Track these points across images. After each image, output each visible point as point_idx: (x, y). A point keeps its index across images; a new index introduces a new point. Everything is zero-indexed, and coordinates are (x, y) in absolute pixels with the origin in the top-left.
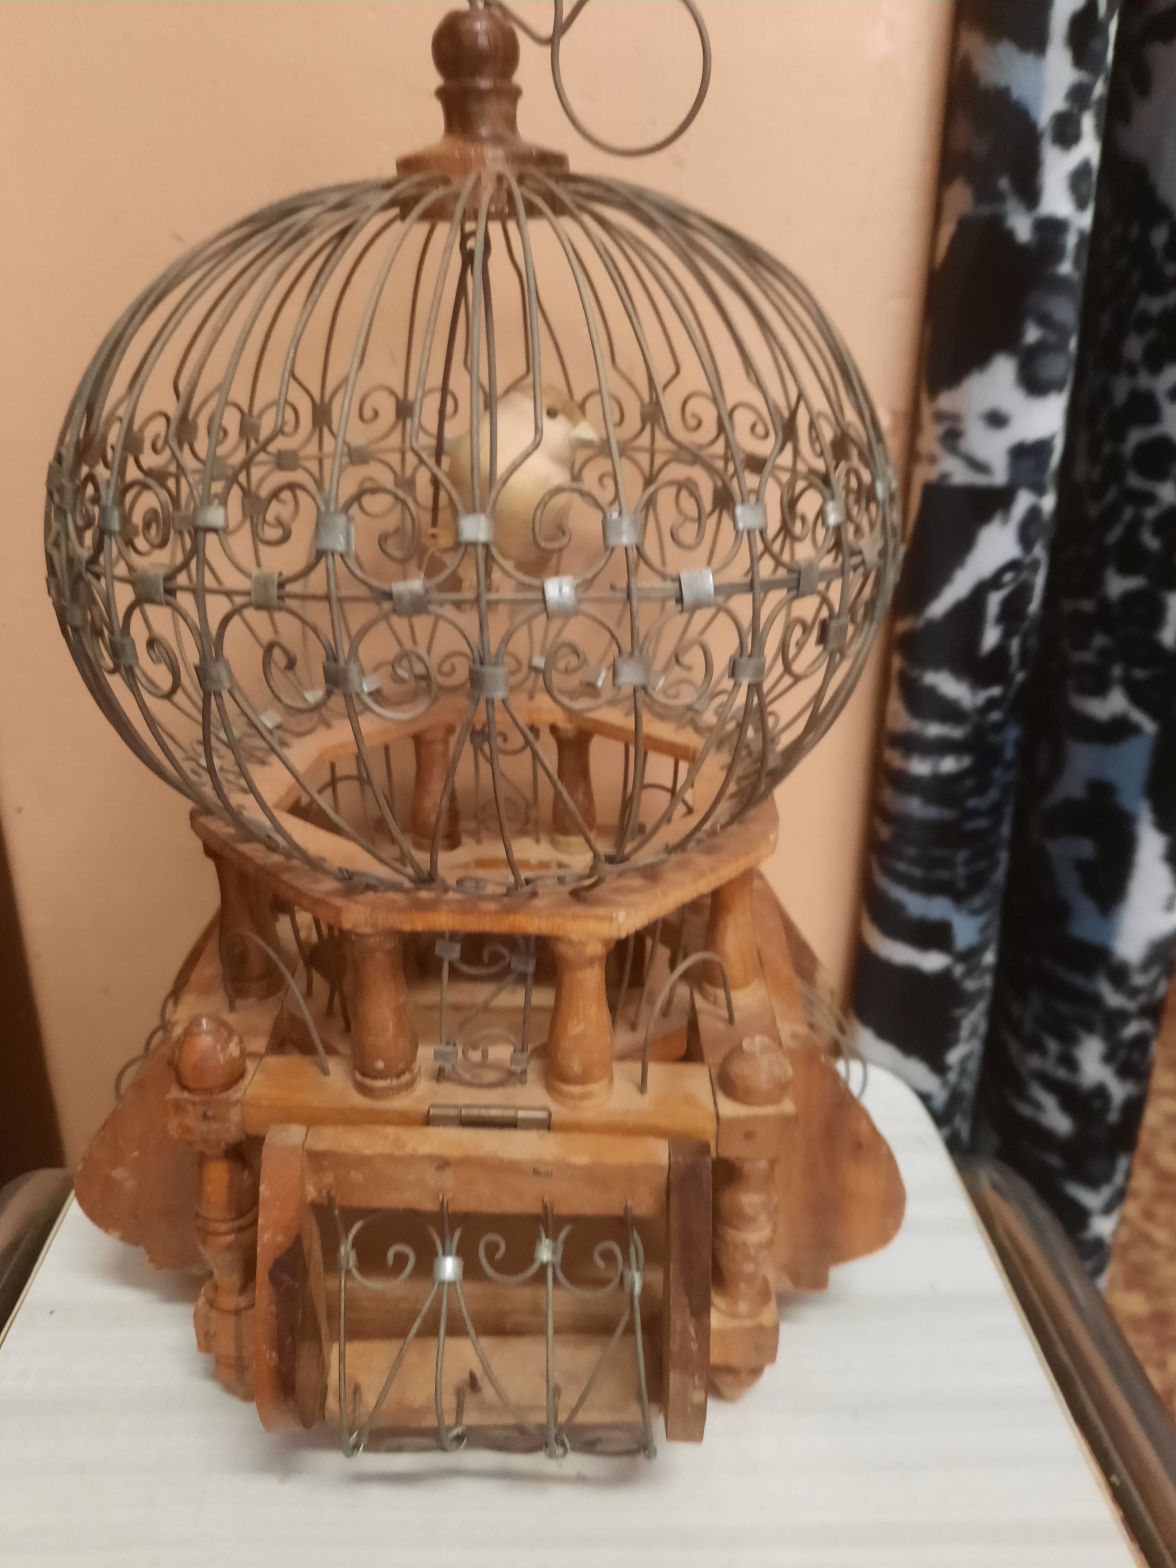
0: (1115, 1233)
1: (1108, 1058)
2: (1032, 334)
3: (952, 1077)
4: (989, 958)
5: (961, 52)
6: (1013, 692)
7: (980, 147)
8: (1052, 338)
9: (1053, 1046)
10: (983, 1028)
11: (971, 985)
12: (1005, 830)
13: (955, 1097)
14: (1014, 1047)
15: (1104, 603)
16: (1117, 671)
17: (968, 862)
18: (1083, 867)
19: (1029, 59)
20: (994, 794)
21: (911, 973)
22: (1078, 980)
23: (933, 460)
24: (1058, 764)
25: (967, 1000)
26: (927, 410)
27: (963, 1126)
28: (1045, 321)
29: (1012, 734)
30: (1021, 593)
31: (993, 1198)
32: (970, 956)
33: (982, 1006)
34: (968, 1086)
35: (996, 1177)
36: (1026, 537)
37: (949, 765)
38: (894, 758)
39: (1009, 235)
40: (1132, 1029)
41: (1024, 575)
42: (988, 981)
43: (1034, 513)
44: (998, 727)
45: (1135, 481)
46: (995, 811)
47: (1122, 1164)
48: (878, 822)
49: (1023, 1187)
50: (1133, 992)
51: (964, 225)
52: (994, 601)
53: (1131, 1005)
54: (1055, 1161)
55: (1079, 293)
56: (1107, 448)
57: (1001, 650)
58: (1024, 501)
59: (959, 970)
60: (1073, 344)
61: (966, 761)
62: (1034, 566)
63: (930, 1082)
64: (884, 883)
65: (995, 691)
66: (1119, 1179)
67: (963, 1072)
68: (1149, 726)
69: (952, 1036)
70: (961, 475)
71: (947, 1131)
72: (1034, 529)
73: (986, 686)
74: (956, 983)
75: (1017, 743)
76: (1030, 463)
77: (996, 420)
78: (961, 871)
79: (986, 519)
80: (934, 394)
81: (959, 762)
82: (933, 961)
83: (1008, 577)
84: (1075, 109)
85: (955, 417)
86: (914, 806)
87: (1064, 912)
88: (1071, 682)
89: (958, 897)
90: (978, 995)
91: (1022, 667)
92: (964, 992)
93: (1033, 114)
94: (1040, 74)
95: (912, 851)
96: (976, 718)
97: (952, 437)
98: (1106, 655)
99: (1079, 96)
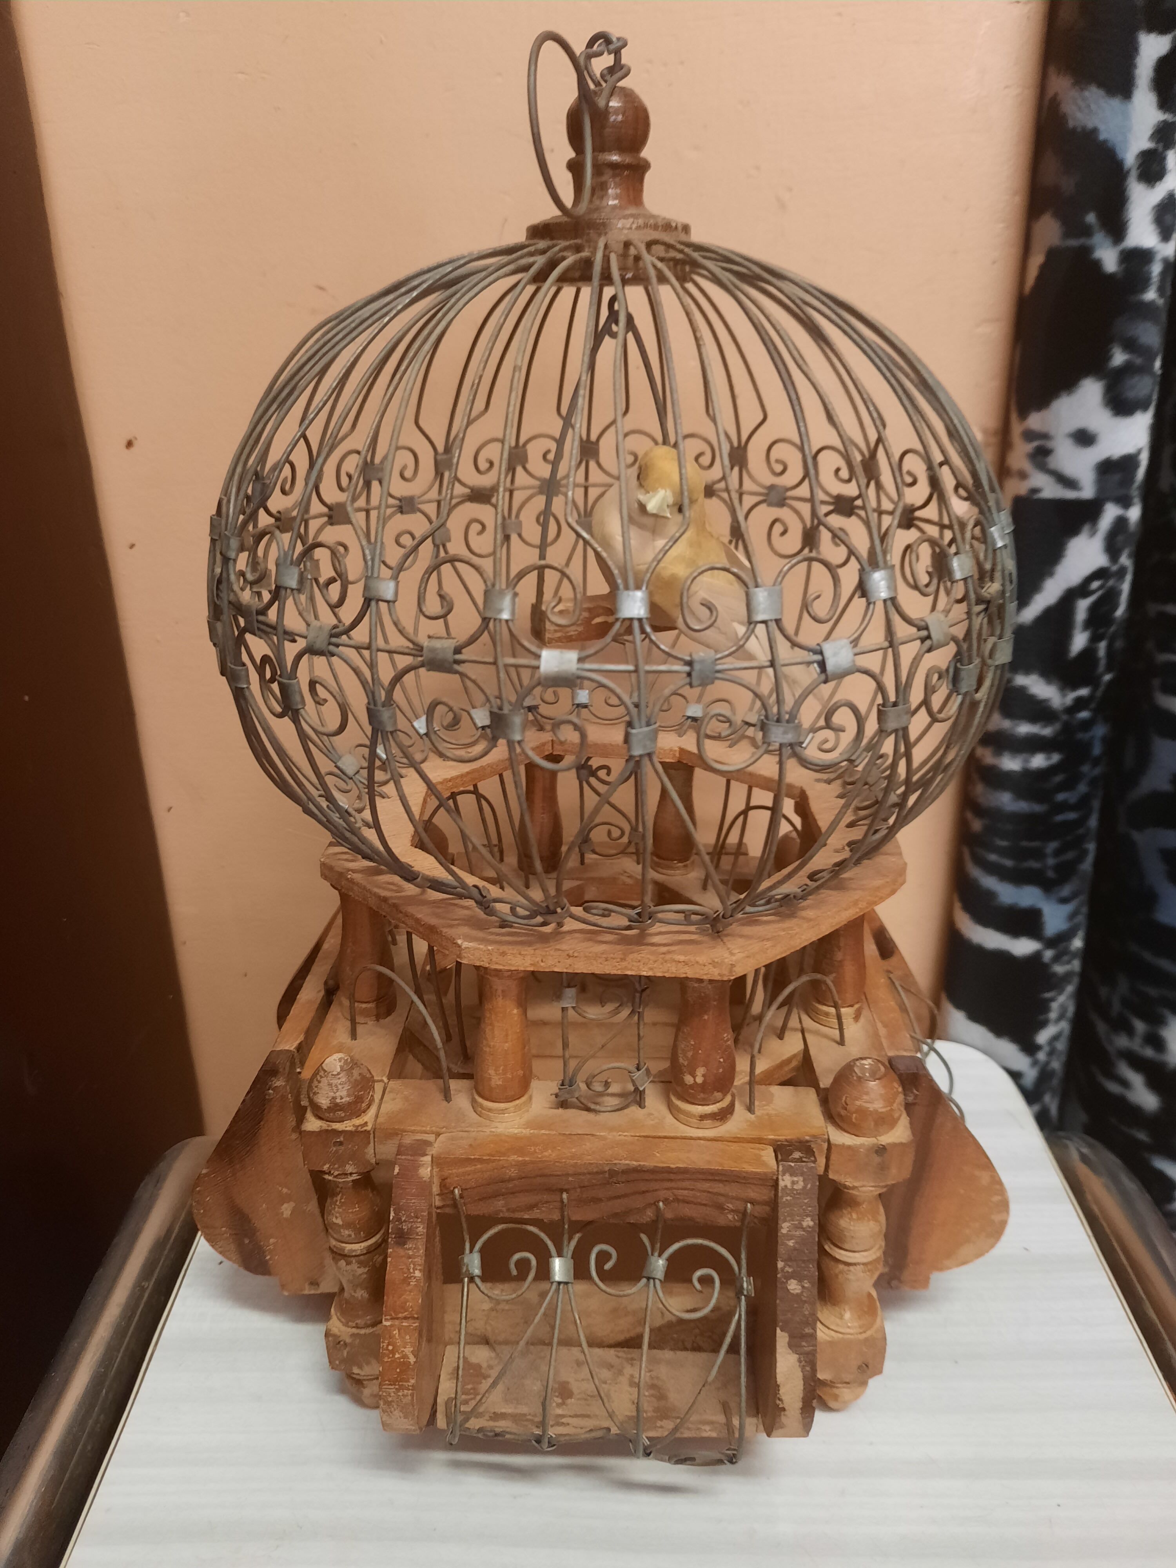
2: (1119, 358)
3: (1041, 1056)
4: (1077, 943)
5: (1050, 93)
6: (1099, 693)
7: (1068, 184)
8: (1139, 361)
9: (1140, 1026)
10: (1071, 1010)
11: (1059, 969)
12: (1093, 822)
13: (1045, 1075)
14: (1101, 1028)
17: (1057, 853)
18: (1167, 855)
19: (1115, 103)
20: (1082, 788)
21: (1002, 957)
22: (1164, 964)
23: (1023, 475)
24: (1144, 758)
25: (1056, 983)
26: (1017, 429)
27: (1052, 1103)
28: (1130, 345)
29: (1100, 731)
30: (1109, 598)
31: (1083, 1170)
32: (1058, 941)
33: (1070, 989)
34: (1056, 1065)
35: (1085, 1150)
36: (1112, 548)
37: (1039, 761)
39: (1097, 265)
41: (1111, 583)
42: (1076, 965)
43: (1120, 523)
44: (1086, 725)
46: (1083, 804)
48: (969, 815)
49: (1112, 1159)
51: (1052, 254)
54: (1142, 1136)
55: (1164, 317)
57: (1088, 653)
58: (1111, 513)
59: (1048, 954)
60: (1158, 364)
61: (1056, 758)
62: (1122, 572)
63: (1021, 1061)
64: (975, 872)
65: (1084, 692)
67: (1052, 1053)
69: (1042, 1017)
70: (1050, 490)
71: (1037, 1107)
72: (1120, 538)
73: (1075, 687)
74: (1046, 967)
75: (1105, 740)
76: (1117, 477)
77: (1084, 438)
78: (1051, 861)
79: (1074, 531)
80: (1023, 414)
81: (1048, 758)
82: (1023, 947)
83: (1095, 585)
84: (1160, 147)
85: (1045, 436)
86: (1006, 801)
87: (1150, 899)
88: (1156, 682)
89: (1048, 886)
90: (1066, 978)
91: (1109, 669)
92: (1055, 975)
93: (1120, 154)
94: (1126, 116)
95: (1004, 843)
96: (1065, 717)
97: (1041, 455)
99: (1164, 134)
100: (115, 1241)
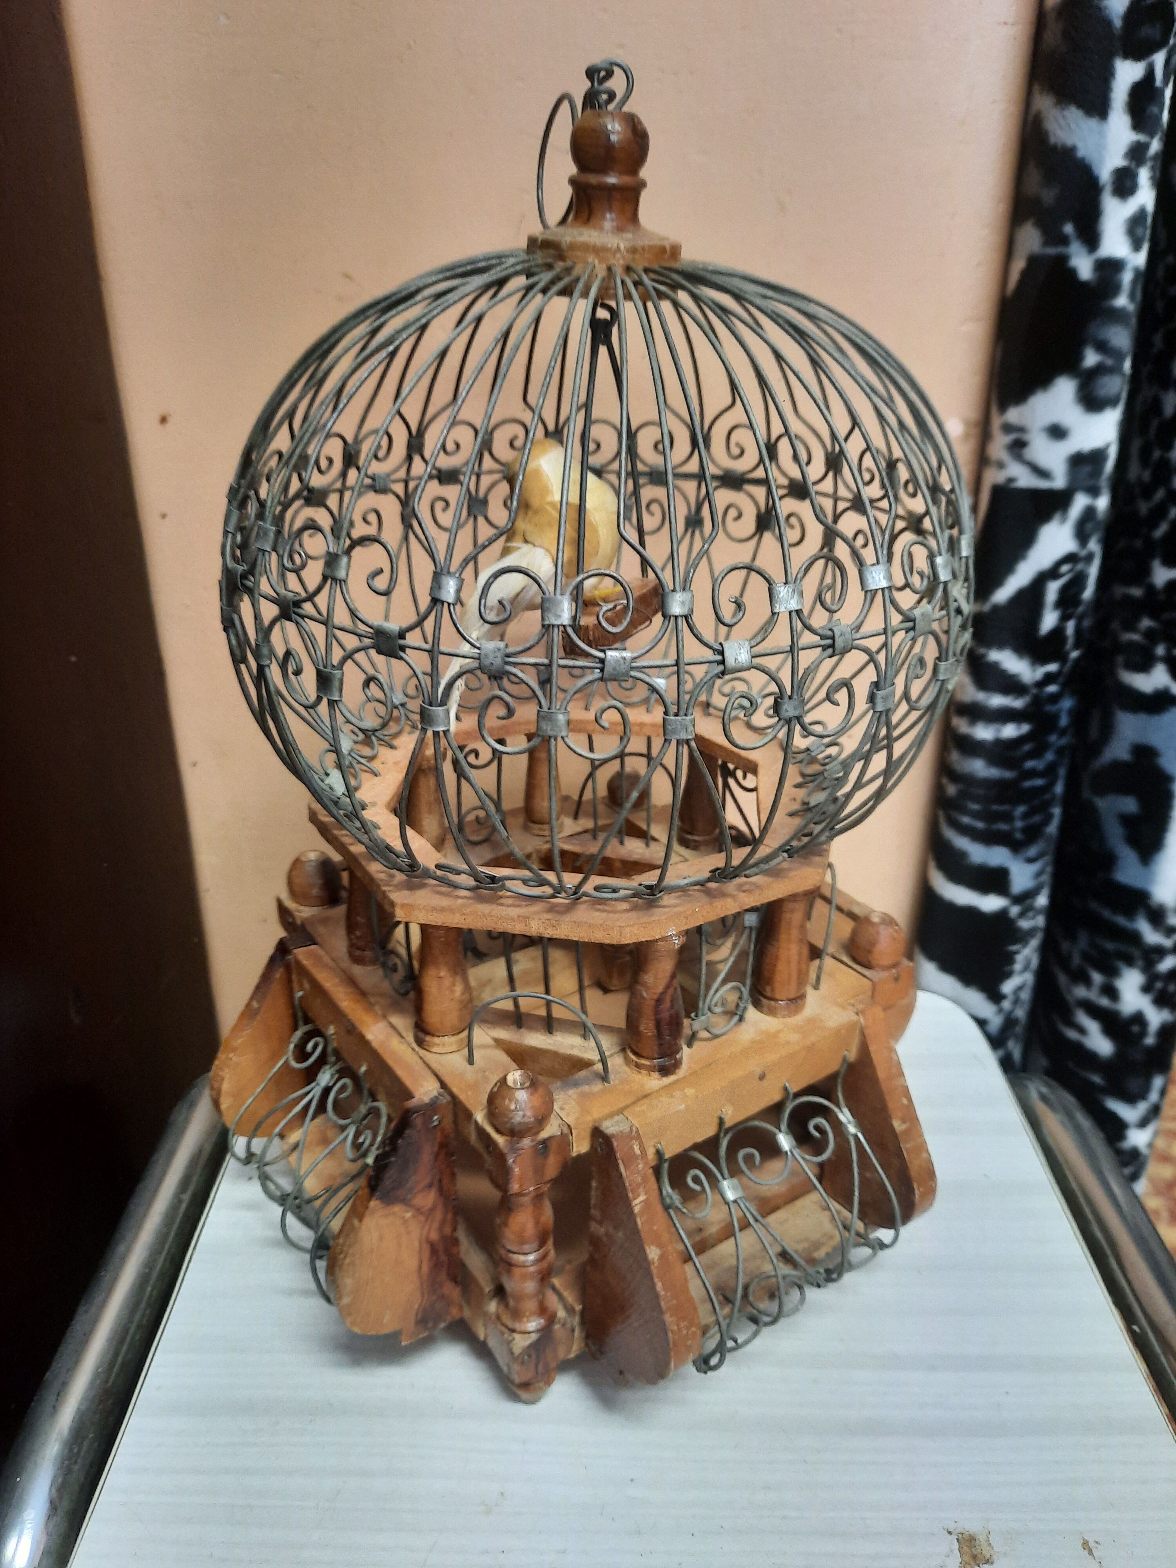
0: (1150, 1145)
1: (1146, 989)
2: (1091, 358)
3: (1006, 1004)
4: (1042, 900)
5: (1034, 110)
6: (1068, 667)
7: (1049, 196)
8: (1109, 362)
9: (1097, 978)
10: (1035, 962)
11: (1025, 924)
12: (1059, 788)
13: (1009, 1023)
14: (1062, 979)
15: (1151, 589)
16: (1160, 650)
17: (1025, 816)
18: (1126, 820)
19: (1092, 123)
20: (1050, 756)
21: (972, 912)
22: (1121, 920)
23: (1001, 465)
24: (1107, 730)
25: (1022, 937)
26: (997, 422)
27: (1015, 1049)
28: (1102, 347)
29: (1067, 704)
30: (1077, 582)
31: (1041, 1108)
32: (1024, 899)
33: (1034, 943)
34: (1021, 1013)
35: (1044, 1090)
36: (1081, 534)
37: (1010, 731)
38: (962, 725)
39: (1072, 273)
40: (1168, 963)
41: (1080, 566)
42: (1040, 921)
43: (1089, 513)
44: (1054, 698)
46: (1050, 771)
47: (1158, 1082)
48: (945, 781)
49: (1070, 1099)
50: (1169, 931)
51: (1033, 261)
52: (1053, 589)
53: (1167, 943)
54: (1097, 1079)
55: (1134, 321)
56: (1157, 454)
57: (1058, 632)
58: (1080, 502)
59: (1015, 910)
60: (1127, 365)
61: (1025, 728)
62: (1090, 558)
63: (987, 1010)
64: (948, 833)
65: (1053, 667)
66: (1154, 1096)
67: (1016, 1001)
69: (1007, 969)
70: (1025, 480)
71: (1001, 1052)
72: (1089, 526)
73: (1044, 663)
74: (1012, 922)
75: (1071, 712)
76: (1087, 469)
77: (1057, 432)
78: (1019, 824)
79: (1046, 518)
80: (1003, 407)
81: (1019, 729)
82: (991, 903)
83: (1065, 568)
84: (1133, 165)
85: (1021, 429)
86: (979, 767)
87: (1109, 860)
88: (1120, 659)
89: (1016, 846)
90: (1031, 933)
91: (1076, 646)
92: (1018, 930)
93: (1096, 170)
94: (1102, 135)
95: (975, 807)
96: (1034, 691)
97: (1018, 447)
98: (1151, 636)
99: (1137, 153)
100: (154, 1158)
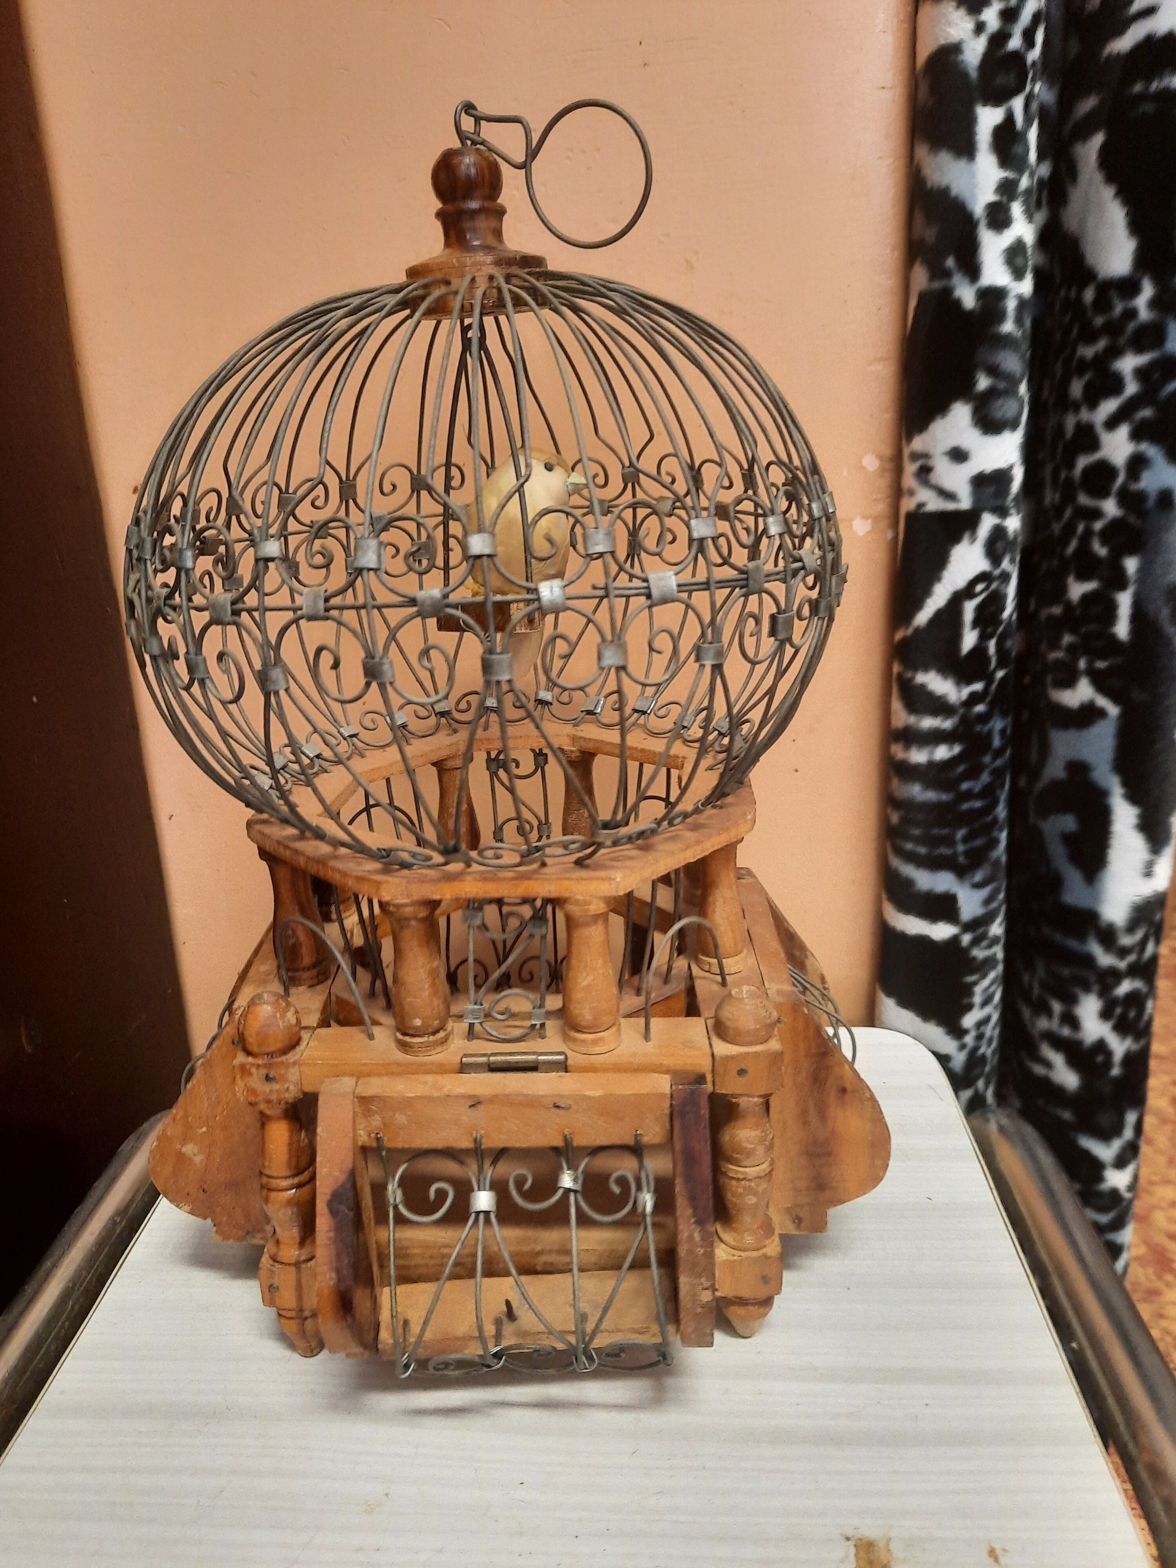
0: (1131, 1188)
1: (1105, 1014)
2: (983, 383)
3: (969, 1039)
4: (997, 929)
5: (914, 162)
6: (993, 689)
7: (931, 235)
9: (1057, 1007)
10: (998, 994)
11: (979, 953)
12: (1001, 811)
13: (974, 1061)
14: (1026, 1013)
15: (1068, 606)
16: (1082, 664)
17: (966, 840)
18: (1068, 839)
19: (962, 164)
20: (985, 778)
21: (923, 941)
23: (911, 493)
24: (1045, 750)
25: (978, 968)
26: (906, 452)
27: (987, 1086)
28: (993, 371)
29: (997, 724)
30: (995, 601)
32: (976, 926)
33: (994, 974)
34: (987, 1050)
35: (1004, 1121)
36: (993, 553)
37: (942, 752)
38: (898, 751)
39: (958, 303)
40: (1125, 987)
41: (994, 586)
42: (998, 951)
43: (998, 533)
44: (984, 718)
45: (1084, 500)
46: (989, 793)
47: (1131, 1117)
48: (889, 810)
50: (1123, 952)
51: (923, 297)
52: (969, 608)
53: (1122, 965)
54: (1067, 1115)
55: (1025, 346)
56: (1063, 475)
57: (979, 650)
58: (988, 522)
59: (966, 939)
60: (1023, 389)
61: (957, 749)
62: (1005, 577)
63: (948, 1045)
64: (896, 862)
65: (978, 686)
66: (1128, 1133)
67: (980, 1037)
68: (1113, 710)
69: (965, 1001)
70: (934, 504)
71: (969, 1092)
72: (1000, 545)
73: (969, 682)
74: (966, 951)
75: (1003, 731)
76: (992, 489)
77: (958, 455)
78: (961, 848)
79: (956, 539)
80: (909, 438)
81: (951, 749)
82: (941, 931)
83: (979, 587)
84: (1005, 199)
85: (926, 456)
86: (917, 792)
87: (1056, 883)
88: (1049, 679)
89: (961, 872)
90: (989, 963)
91: (1001, 665)
92: (974, 959)
93: (970, 207)
94: (973, 175)
95: (917, 832)
96: (962, 711)
97: (925, 472)
98: (1072, 650)
99: (1007, 189)
